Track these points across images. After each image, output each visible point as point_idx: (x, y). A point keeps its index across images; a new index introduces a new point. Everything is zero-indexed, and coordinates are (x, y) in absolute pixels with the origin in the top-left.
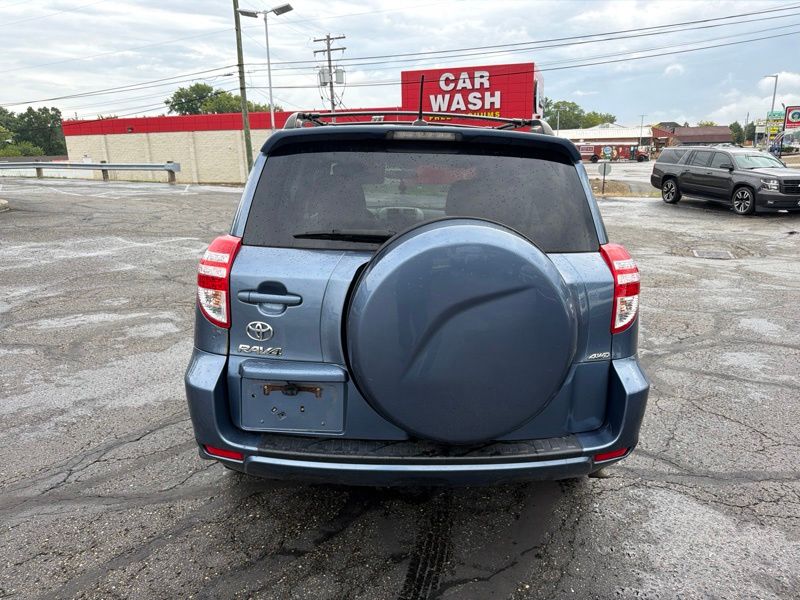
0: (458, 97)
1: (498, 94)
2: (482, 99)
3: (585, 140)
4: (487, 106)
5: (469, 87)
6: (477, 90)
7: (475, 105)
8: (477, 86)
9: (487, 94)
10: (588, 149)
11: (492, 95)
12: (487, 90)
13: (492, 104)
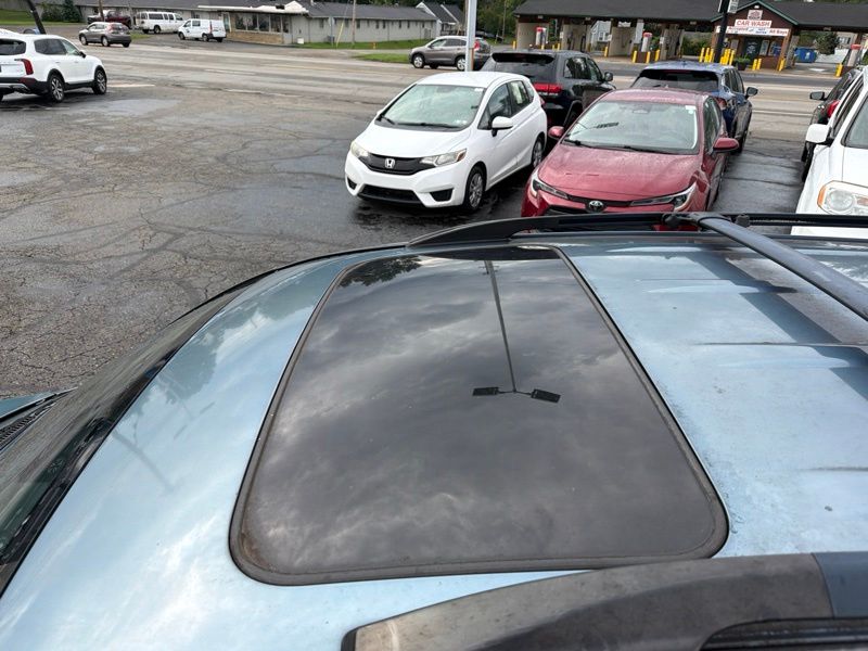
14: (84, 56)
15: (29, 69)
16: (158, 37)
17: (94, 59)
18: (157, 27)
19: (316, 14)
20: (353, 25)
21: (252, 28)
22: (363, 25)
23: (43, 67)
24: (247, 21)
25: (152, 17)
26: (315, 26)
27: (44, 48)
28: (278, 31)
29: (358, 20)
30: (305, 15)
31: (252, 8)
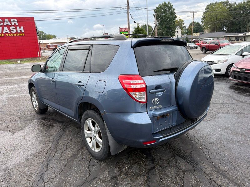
0: (5, 28)
1: (22, 27)
2: (16, 29)
3: (51, 43)
4: (19, 32)
5: (10, 24)
6: (13, 26)
7: (14, 31)
8: (13, 24)
9: (18, 27)
10: (53, 46)
11: (20, 28)
12: (17, 26)
13: (21, 31)
21: (238, 40)
24: (233, 39)
31: (235, 35)
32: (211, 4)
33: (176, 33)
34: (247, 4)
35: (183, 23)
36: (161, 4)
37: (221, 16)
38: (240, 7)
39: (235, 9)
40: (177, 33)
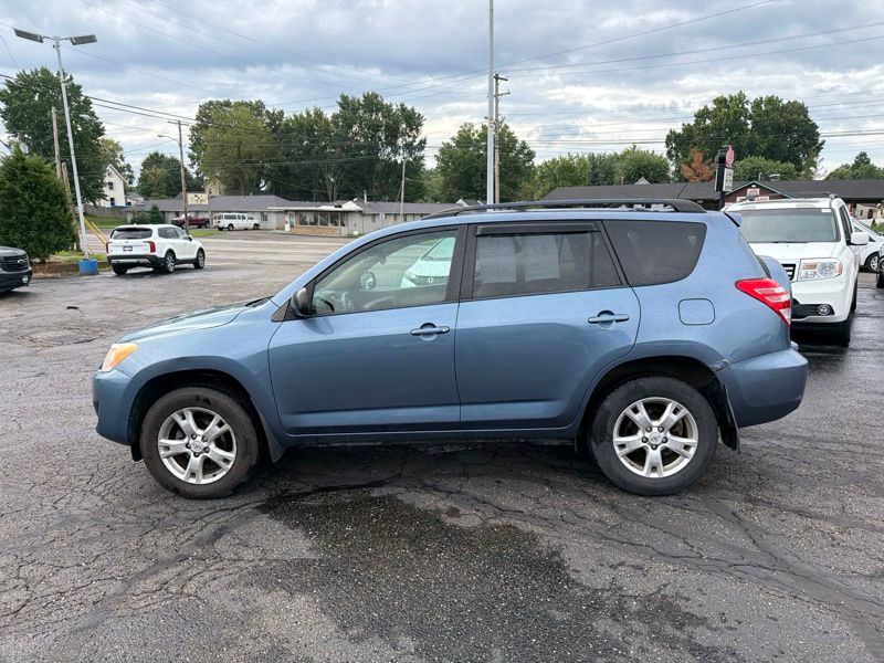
14: (191, 240)
15: (153, 248)
16: (232, 233)
17: (197, 243)
18: (231, 225)
19: (368, 211)
20: (401, 218)
21: (315, 223)
22: (408, 218)
23: (162, 246)
24: (310, 218)
25: (227, 217)
26: (368, 220)
27: (163, 234)
28: (336, 225)
29: (405, 215)
30: (360, 212)
31: (313, 208)
32: (211, 103)
33: (106, 190)
34: (316, 123)
35: (119, 154)
36: (28, 72)
37: (253, 145)
38: (301, 126)
39: (288, 129)
40: (111, 188)
